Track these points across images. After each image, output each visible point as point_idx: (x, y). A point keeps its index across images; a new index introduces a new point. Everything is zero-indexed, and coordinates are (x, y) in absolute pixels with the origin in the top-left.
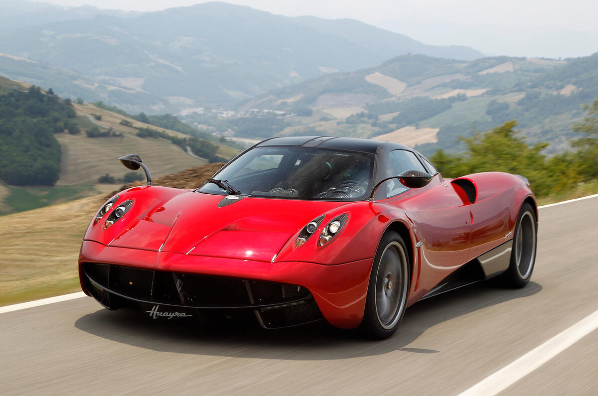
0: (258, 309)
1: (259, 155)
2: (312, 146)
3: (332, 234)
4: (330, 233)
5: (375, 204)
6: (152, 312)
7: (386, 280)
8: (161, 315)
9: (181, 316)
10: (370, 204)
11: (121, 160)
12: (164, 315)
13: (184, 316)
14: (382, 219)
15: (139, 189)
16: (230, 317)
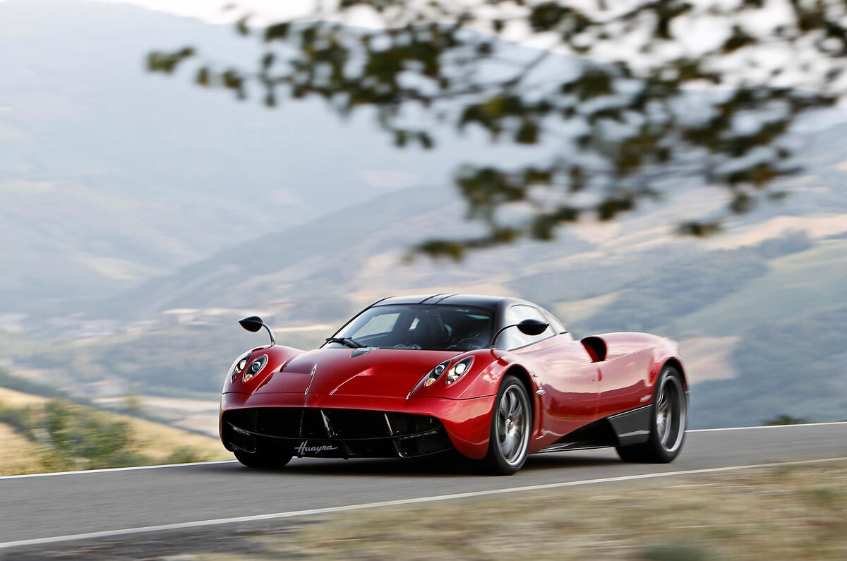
0: (396, 439)
1: (377, 315)
2: (433, 303)
3: (459, 375)
4: (456, 374)
5: (496, 351)
6: (300, 448)
7: (508, 421)
8: (309, 450)
9: (328, 449)
10: (492, 351)
11: (240, 322)
12: (312, 450)
13: (331, 449)
14: (503, 363)
15: (262, 349)
16: (371, 450)
